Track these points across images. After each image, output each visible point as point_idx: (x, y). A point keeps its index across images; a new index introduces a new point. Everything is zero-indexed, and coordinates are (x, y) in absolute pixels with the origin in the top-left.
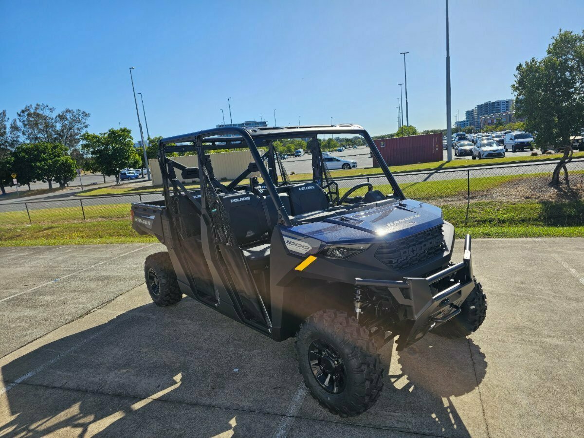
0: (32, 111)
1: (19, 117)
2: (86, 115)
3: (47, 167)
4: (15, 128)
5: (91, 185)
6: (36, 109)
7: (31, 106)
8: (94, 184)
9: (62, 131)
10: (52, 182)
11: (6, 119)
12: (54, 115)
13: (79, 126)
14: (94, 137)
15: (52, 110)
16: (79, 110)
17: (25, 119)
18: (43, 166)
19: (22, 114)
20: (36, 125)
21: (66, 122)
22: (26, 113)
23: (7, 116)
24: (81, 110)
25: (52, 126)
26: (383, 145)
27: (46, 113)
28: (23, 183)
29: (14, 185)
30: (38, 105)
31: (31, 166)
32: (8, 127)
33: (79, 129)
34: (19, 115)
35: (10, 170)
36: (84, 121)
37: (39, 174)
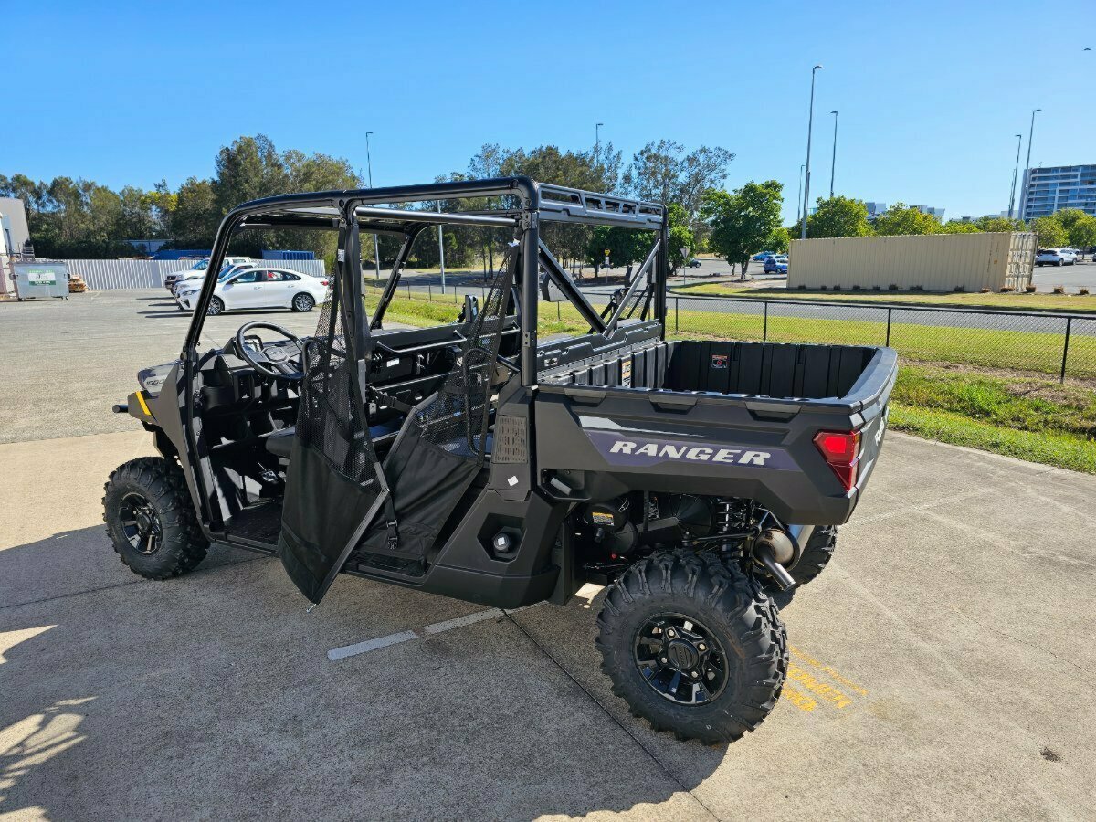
0: (654, 151)
1: (635, 162)
2: (729, 156)
4: (627, 179)
5: (710, 276)
6: (659, 148)
7: (653, 144)
8: (715, 275)
9: (689, 184)
11: (620, 165)
12: (680, 158)
13: (714, 175)
14: (720, 197)
15: (680, 149)
16: (720, 149)
17: (641, 164)
18: (646, 239)
19: (640, 157)
20: (653, 173)
21: (696, 170)
22: (645, 155)
23: (621, 161)
24: (723, 148)
25: (674, 176)
27: (672, 153)
28: (618, 264)
29: (607, 266)
30: (662, 142)
31: (630, 239)
32: (620, 176)
33: (712, 182)
34: (636, 159)
35: (604, 243)
36: (722, 167)
37: (638, 252)
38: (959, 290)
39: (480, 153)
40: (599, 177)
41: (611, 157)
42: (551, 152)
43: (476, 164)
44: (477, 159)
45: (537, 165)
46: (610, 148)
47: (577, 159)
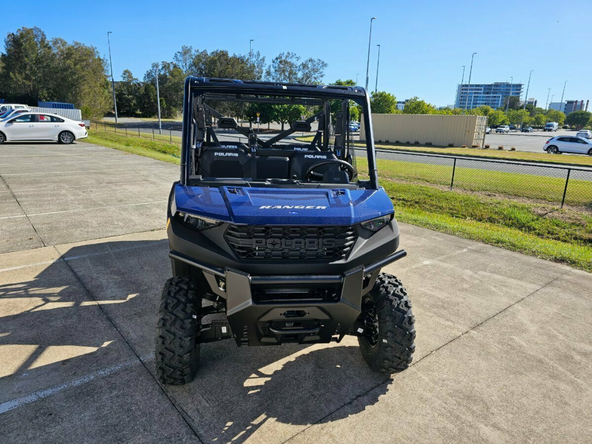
0: (283, 58)
1: (273, 64)
2: (324, 65)
3: (282, 110)
4: (268, 73)
6: (287, 57)
7: (283, 54)
9: (303, 79)
10: (285, 125)
11: (264, 65)
12: (299, 63)
13: (316, 75)
15: (298, 58)
16: (320, 60)
17: (277, 65)
18: (280, 109)
19: (276, 61)
20: (284, 71)
21: (307, 71)
22: (279, 60)
23: (265, 63)
24: (321, 60)
25: (295, 74)
27: (293, 61)
28: (264, 122)
29: (257, 123)
30: (289, 53)
31: (271, 108)
32: (264, 72)
33: (315, 78)
34: (274, 62)
35: (256, 109)
36: (321, 70)
37: (275, 116)
38: (451, 146)
39: (181, 50)
40: (253, 71)
41: (259, 59)
42: (224, 54)
43: (178, 57)
44: (179, 54)
45: (216, 60)
46: (259, 55)
47: (239, 59)
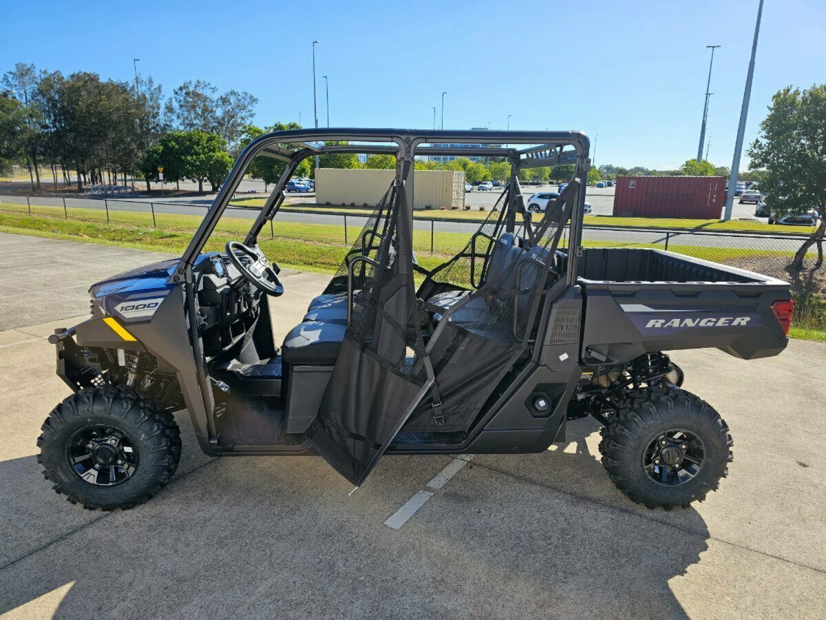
0: (191, 89)
1: (175, 96)
2: (254, 100)
3: (198, 163)
4: (170, 109)
5: (249, 193)
6: (196, 87)
7: (190, 83)
8: (253, 192)
9: (223, 118)
10: (203, 183)
11: (161, 97)
12: (215, 97)
13: (244, 114)
14: (255, 131)
15: (214, 90)
16: (246, 93)
17: (182, 98)
18: (195, 161)
19: (179, 92)
20: (194, 107)
21: (229, 108)
22: (184, 91)
23: (163, 93)
24: (248, 93)
25: (212, 111)
26: (633, 185)
27: (207, 92)
28: (170, 180)
29: (160, 181)
30: (198, 82)
31: (180, 160)
32: (163, 107)
33: (242, 118)
34: (176, 93)
35: (157, 161)
36: (250, 108)
37: (188, 171)
39: (14, 70)
40: (143, 105)
41: (153, 89)
42: (93, 79)
43: (10, 79)
44: (12, 76)
45: (79, 88)
46: (151, 81)
47: (117, 86)
